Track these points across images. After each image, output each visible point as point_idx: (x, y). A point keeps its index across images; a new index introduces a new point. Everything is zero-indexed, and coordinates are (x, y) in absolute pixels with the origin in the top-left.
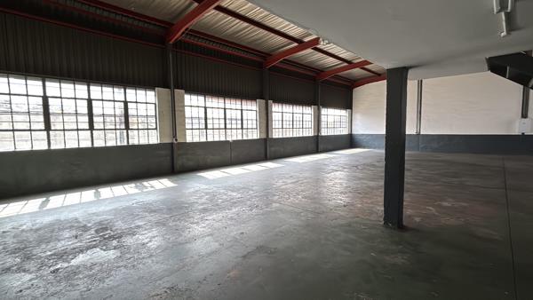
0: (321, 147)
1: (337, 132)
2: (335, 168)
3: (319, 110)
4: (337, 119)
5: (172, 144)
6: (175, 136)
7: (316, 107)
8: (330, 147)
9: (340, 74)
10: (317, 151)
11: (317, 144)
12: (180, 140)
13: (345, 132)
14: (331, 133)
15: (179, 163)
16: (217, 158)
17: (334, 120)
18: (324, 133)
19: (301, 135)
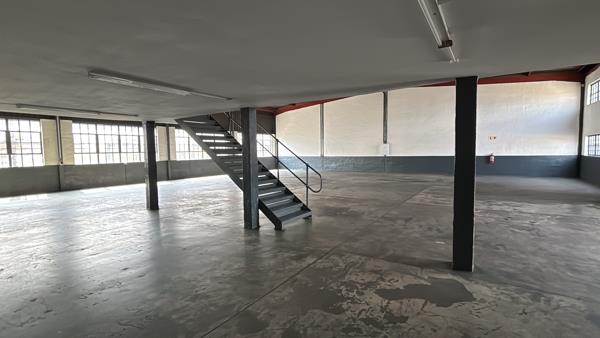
5: (58, 166)
6: (61, 160)
12: (65, 163)
15: (65, 182)
16: (109, 178)
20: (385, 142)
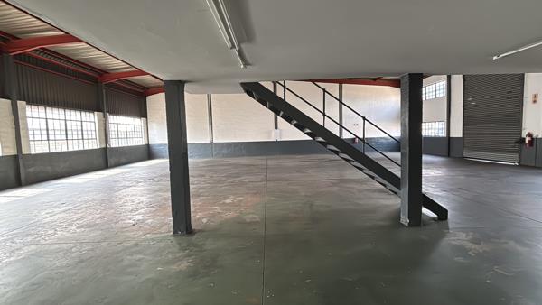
0: (111, 161)
1: (131, 143)
2: (127, 184)
3: (105, 116)
4: (130, 128)
7: (101, 113)
8: (123, 160)
9: (130, 79)
10: (106, 166)
11: (105, 158)
13: (141, 142)
14: (124, 144)
17: (125, 130)
18: (114, 144)
19: (81, 148)
20: (276, 128)
